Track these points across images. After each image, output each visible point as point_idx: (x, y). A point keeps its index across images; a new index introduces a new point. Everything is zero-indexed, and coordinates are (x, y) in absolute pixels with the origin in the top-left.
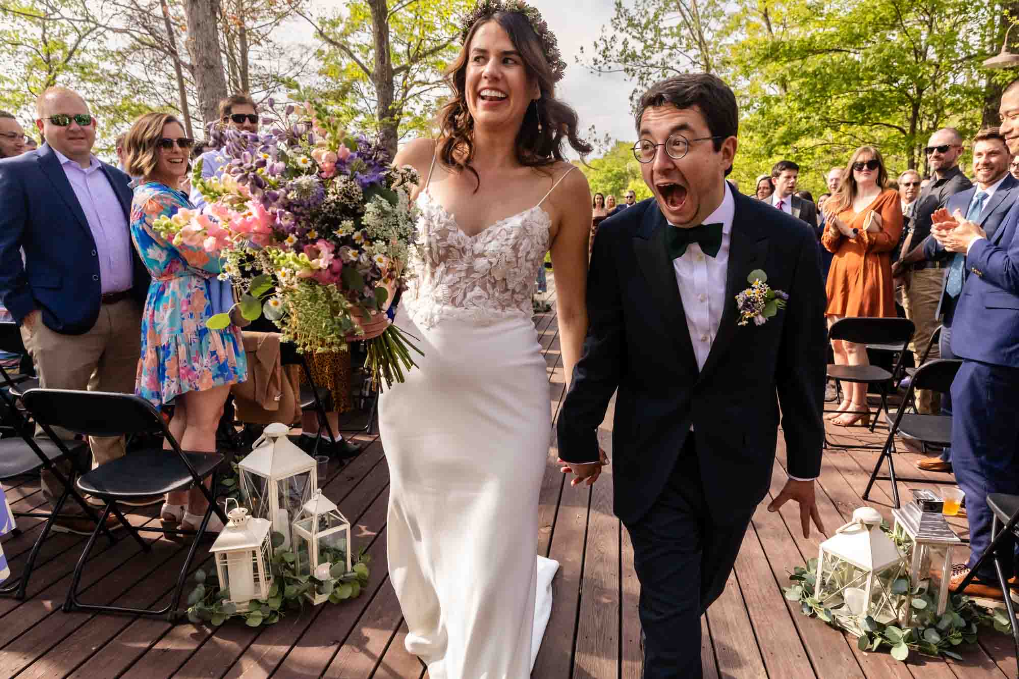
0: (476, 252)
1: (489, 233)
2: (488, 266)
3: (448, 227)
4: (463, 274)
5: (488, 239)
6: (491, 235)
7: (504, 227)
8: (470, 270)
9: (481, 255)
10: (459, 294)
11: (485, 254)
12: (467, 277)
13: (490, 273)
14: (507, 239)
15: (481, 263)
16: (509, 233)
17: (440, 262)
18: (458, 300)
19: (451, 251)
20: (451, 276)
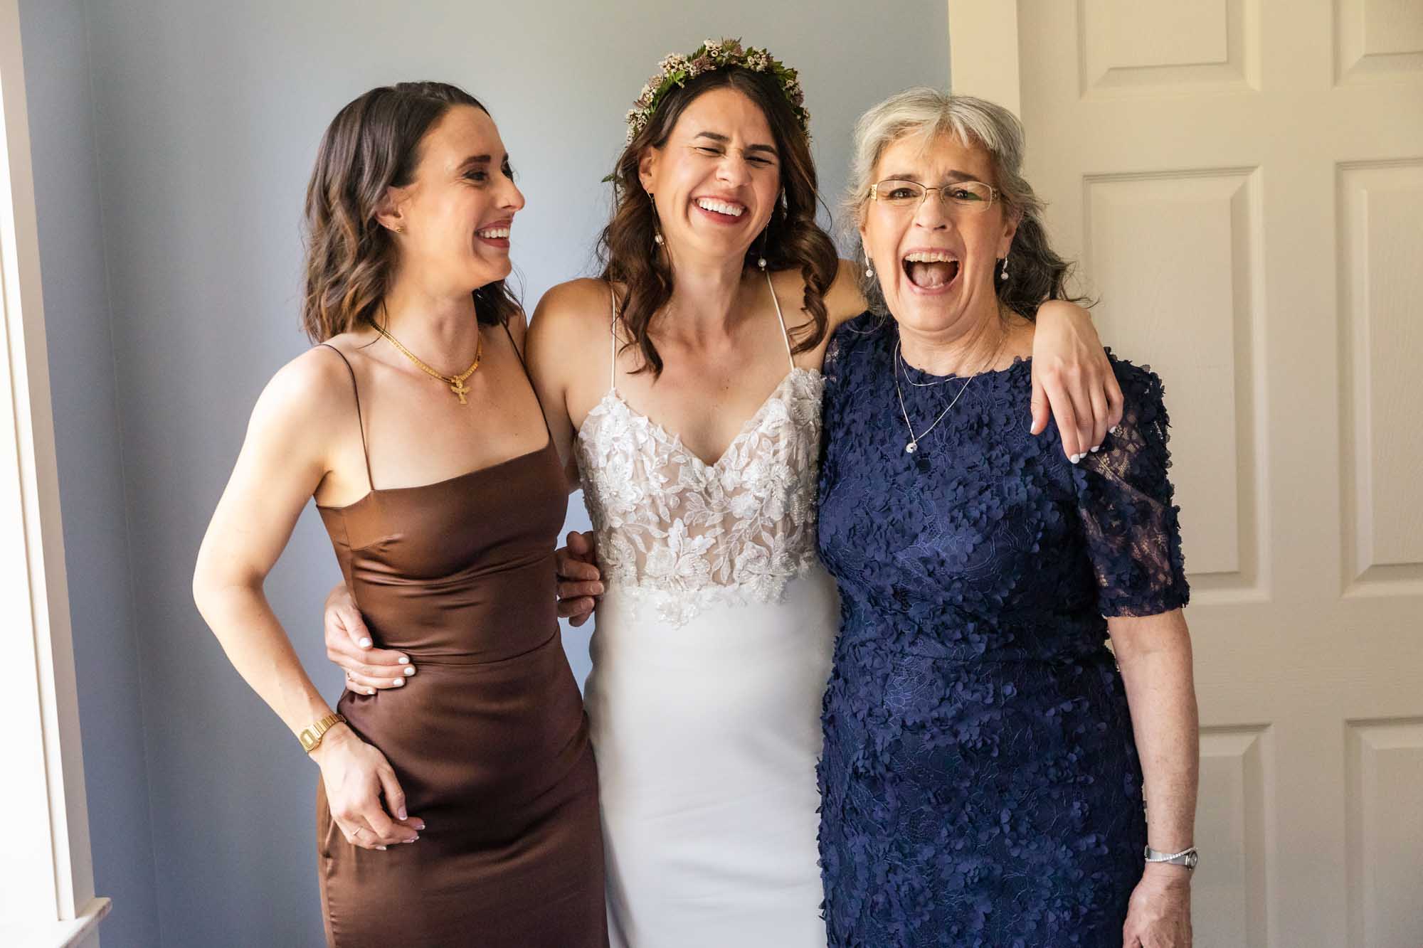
0: (730, 488)
1: (739, 447)
2: (757, 505)
3: (674, 460)
4: (719, 531)
5: (744, 461)
6: (744, 451)
7: (762, 429)
8: (728, 520)
9: (739, 490)
10: (722, 563)
11: (747, 486)
12: (726, 533)
13: (761, 514)
14: (776, 453)
15: (742, 505)
16: (775, 440)
17: (672, 517)
18: (724, 578)
19: (688, 499)
20: (699, 539)
